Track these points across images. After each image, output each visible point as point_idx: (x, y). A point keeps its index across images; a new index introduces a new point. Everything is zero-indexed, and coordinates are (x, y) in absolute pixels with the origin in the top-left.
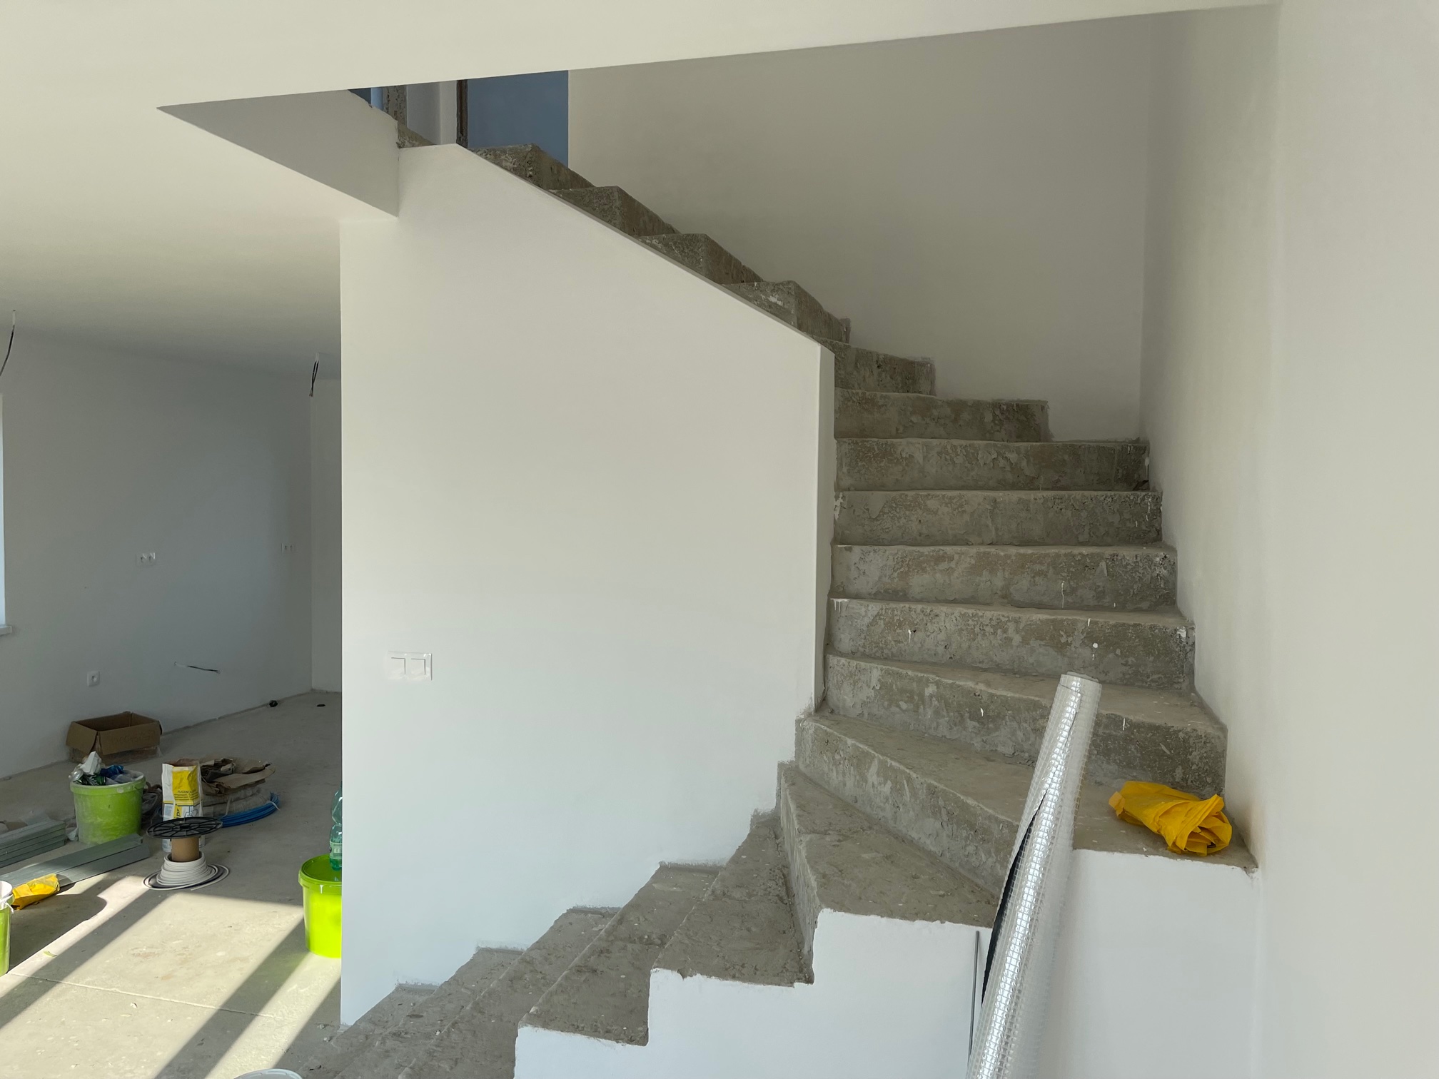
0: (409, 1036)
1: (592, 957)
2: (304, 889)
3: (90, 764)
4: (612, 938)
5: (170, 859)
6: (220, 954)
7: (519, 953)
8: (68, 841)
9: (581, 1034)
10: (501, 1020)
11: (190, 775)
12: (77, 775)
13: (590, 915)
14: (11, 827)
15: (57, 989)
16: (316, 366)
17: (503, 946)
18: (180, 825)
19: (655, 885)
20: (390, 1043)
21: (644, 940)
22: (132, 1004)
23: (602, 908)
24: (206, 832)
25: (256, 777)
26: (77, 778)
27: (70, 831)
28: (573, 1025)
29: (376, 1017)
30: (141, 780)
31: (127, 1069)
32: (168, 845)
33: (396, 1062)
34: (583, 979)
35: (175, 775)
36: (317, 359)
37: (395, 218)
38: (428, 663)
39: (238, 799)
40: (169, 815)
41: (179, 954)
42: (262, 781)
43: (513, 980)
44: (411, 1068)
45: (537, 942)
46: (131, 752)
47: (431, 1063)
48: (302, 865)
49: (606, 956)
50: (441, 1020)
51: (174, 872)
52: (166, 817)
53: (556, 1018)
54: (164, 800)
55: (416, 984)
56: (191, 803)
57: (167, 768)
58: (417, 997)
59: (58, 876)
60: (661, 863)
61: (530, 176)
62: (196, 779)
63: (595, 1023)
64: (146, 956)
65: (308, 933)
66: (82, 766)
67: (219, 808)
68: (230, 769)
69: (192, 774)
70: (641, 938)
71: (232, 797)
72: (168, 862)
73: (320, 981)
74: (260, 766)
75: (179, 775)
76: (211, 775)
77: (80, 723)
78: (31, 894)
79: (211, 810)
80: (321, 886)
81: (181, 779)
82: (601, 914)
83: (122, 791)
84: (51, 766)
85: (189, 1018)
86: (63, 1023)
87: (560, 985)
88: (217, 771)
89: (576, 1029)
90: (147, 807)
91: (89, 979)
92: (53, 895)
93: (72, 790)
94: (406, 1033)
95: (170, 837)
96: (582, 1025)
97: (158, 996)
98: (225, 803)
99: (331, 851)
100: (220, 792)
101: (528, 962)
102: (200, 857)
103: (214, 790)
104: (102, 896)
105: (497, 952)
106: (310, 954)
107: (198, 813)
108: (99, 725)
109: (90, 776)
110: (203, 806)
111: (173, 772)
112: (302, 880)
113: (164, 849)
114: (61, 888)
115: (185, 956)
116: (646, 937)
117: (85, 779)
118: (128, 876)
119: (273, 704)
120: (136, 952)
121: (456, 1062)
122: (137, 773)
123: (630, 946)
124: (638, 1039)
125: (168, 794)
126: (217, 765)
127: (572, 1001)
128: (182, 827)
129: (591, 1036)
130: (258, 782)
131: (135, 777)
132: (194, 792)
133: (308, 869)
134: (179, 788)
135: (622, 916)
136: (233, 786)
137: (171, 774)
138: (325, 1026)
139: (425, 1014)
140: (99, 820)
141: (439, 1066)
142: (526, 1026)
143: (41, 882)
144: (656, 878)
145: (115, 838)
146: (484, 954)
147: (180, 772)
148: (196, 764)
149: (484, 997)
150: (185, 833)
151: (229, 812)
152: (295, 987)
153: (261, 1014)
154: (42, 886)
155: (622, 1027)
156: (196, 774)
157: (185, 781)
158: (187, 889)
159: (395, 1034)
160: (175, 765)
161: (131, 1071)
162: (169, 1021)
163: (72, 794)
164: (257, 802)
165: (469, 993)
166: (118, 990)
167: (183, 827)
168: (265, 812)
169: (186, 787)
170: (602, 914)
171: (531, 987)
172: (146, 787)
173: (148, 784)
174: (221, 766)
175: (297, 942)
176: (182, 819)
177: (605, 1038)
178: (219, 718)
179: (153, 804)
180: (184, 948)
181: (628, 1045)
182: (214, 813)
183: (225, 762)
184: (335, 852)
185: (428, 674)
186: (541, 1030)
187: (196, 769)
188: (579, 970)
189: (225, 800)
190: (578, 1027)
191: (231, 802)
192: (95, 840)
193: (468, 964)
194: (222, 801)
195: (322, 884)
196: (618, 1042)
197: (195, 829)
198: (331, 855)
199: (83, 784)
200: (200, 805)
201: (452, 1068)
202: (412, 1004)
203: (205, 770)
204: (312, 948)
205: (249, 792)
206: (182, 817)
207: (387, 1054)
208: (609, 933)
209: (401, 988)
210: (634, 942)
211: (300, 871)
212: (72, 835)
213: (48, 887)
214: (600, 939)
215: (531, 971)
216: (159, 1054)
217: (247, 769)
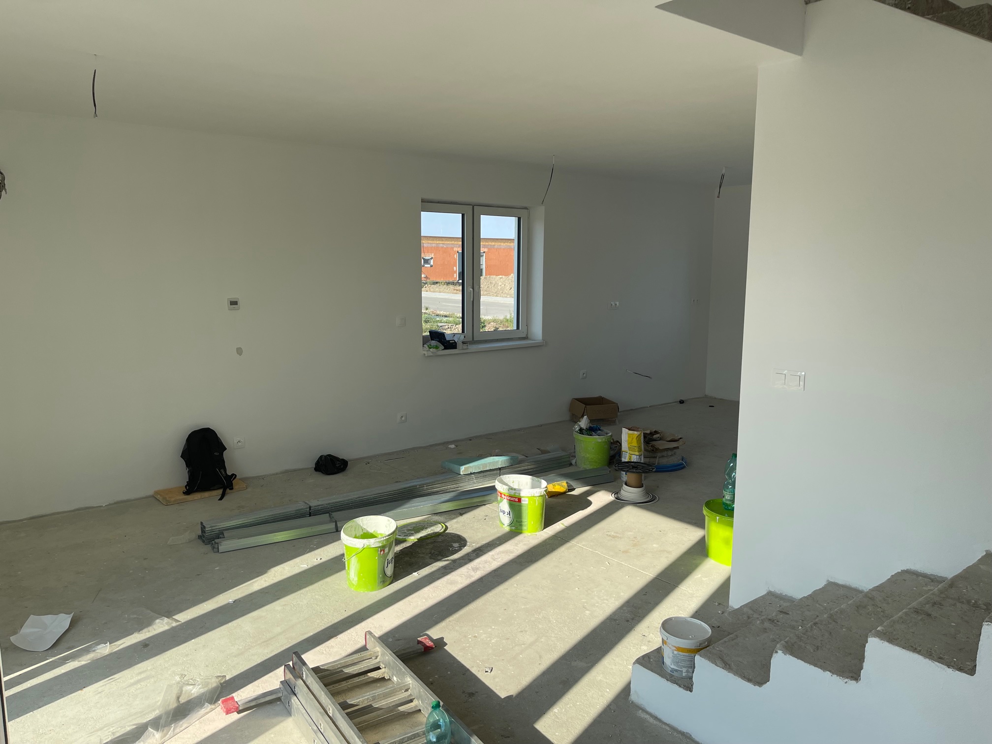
0: (779, 623)
1: (927, 605)
2: (706, 517)
3: (584, 423)
4: (943, 596)
5: (626, 484)
6: (655, 545)
7: (861, 592)
8: (571, 464)
9: (919, 654)
10: (851, 631)
11: (637, 437)
12: (577, 428)
13: (920, 578)
14: (544, 452)
15: (568, 545)
16: (723, 176)
17: (848, 584)
18: (632, 465)
19: (982, 567)
20: (767, 625)
21: (971, 604)
22: (607, 563)
23: (932, 575)
24: (647, 472)
25: (674, 445)
26: (577, 429)
27: (572, 459)
28: (912, 647)
29: (754, 606)
30: (610, 436)
31: (605, 598)
32: (624, 476)
33: (771, 637)
34: (920, 618)
35: (629, 435)
36: (724, 172)
37: (799, 57)
38: (802, 378)
39: (663, 456)
40: (625, 459)
41: (632, 540)
42: (677, 448)
43: (859, 607)
44: (785, 642)
45: (877, 586)
46: (602, 419)
47: (799, 643)
48: (705, 503)
49: (938, 607)
50: (803, 620)
51: (629, 492)
52: (623, 460)
53: (898, 639)
54: (623, 449)
55: (781, 594)
56: (637, 453)
57: (624, 430)
58: (782, 602)
59: (567, 483)
60: (987, 551)
61: (909, 8)
62: (641, 440)
63: (930, 650)
64: (614, 537)
65: (708, 545)
66: (580, 423)
67: (652, 460)
68: (658, 437)
69: (639, 436)
70: (969, 602)
71: (659, 454)
72: (624, 486)
73: (715, 576)
74: (677, 438)
75: (631, 436)
76: (649, 439)
77: (577, 399)
78: (554, 490)
79: (647, 460)
80: (718, 518)
81: (633, 439)
82: (930, 579)
83: (600, 441)
84: (560, 422)
85: (638, 578)
86: (571, 564)
87: (901, 618)
88: (651, 437)
89: (914, 650)
90: (612, 453)
91: (584, 543)
92: (564, 493)
93: (574, 436)
94: (777, 621)
95: (626, 472)
96: (920, 649)
97: (621, 561)
98: (655, 457)
99: (724, 497)
100: (653, 451)
101: (870, 598)
102: (643, 487)
103: (650, 448)
104: (589, 498)
105: (842, 587)
106: (709, 559)
107: (641, 460)
108: (587, 402)
109: (583, 429)
110: (644, 457)
111: (628, 434)
112: (705, 511)
113: (622, 479)
114: (568, 490)
115: (635, 542)
116: (973, 601)
117: (581, 431)
118: (603, 490)
119: (682, 402)
120: (608, 533)
121: (818, 648)
122: (608, 432)
123: (959, 605)
124: (967, 670)
125: (625, 446)
126: (652, 434)
127: (911, 630)
128: (631, 467)
129: (927, 658)
130: (675, 448)
131: (607, 434)
132: (639, 447)
133: (708, 505)
134: (631, 443)
135: (953, 583)
136: (661, 448)
137: (627, 434)
138: (719, 604)
139: (790, 613)
140: (588, 455)
141: (805, 647)
142: (874, 637)
143: (559, 485)
144: (982, 561)
145: (595, 467)
146: (832, 586)
147: (632, 434)
148: (641, 431)
149: (837, 612)
150: (635, 471)
151: (658, 463)
152: (699, 576)
153: (680, 586)
154: (559, 487)
155: (953, 658)
156: (641, 437)
157: (635, 440)
158: (635, 504)
159: (770, 620)
160: (629, 430)
161: (607, 600)
162: (627, 577)
163: (574, 438)
164: (674, 460)
165: (822, 608)
166: (599, 553)
167: (633, 467)
168: (678, 468)
169: (635, 444)
170: (933, 579)
171: (873, 615)
172: (612, 441)
173: (613, 439)
174: (654, 435)
175: (700, 550)
176: (633, 462)
177: (939, 662)
178: (650, 407)
179: (616, 451)
180: (635, 537)
181: (957, 672)
182: (649, 462)
183: (656, 432)
184: (727, 498)
185: (802, 386)
186: (886, 644)
187: (641, 434)
188: (917, 611)
189: (656, 455)
190: (916, 649)
191: (659, 457)
192: (585, 466)
193: (820, 589)
194: (654, 456)
195: (718, 516)
196: (949, 668)
197: (640, 469)
198: (724, 499)
199: (580, 433)
200: (643, 456)
201: (814, 651)
202: (778, 606)
203: (645, 435)
204: (709, 556)
205: (670, 453)
206: (632, 461)
207: (765, 630)
208: (941, 592)
209: (770, 594)
210: (962, 603)
211: (704, 505)
212: (573, 462)
213: (562, 488)
214: (933, 594)
215: (873, 605)
216: (622, 594)
217: (669, 439)
